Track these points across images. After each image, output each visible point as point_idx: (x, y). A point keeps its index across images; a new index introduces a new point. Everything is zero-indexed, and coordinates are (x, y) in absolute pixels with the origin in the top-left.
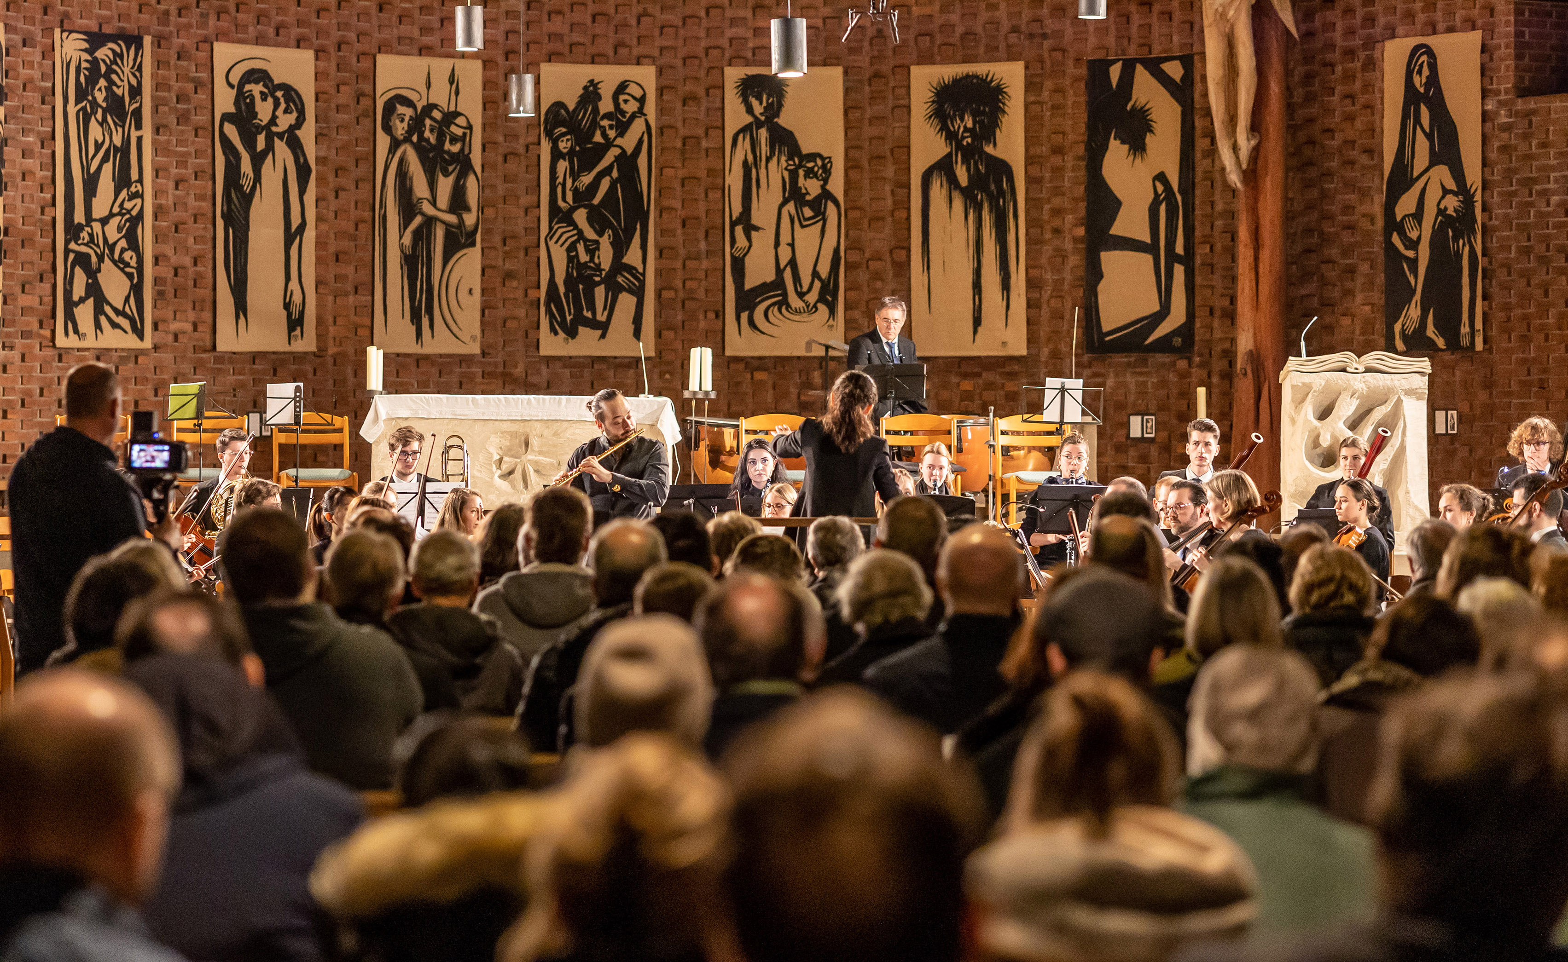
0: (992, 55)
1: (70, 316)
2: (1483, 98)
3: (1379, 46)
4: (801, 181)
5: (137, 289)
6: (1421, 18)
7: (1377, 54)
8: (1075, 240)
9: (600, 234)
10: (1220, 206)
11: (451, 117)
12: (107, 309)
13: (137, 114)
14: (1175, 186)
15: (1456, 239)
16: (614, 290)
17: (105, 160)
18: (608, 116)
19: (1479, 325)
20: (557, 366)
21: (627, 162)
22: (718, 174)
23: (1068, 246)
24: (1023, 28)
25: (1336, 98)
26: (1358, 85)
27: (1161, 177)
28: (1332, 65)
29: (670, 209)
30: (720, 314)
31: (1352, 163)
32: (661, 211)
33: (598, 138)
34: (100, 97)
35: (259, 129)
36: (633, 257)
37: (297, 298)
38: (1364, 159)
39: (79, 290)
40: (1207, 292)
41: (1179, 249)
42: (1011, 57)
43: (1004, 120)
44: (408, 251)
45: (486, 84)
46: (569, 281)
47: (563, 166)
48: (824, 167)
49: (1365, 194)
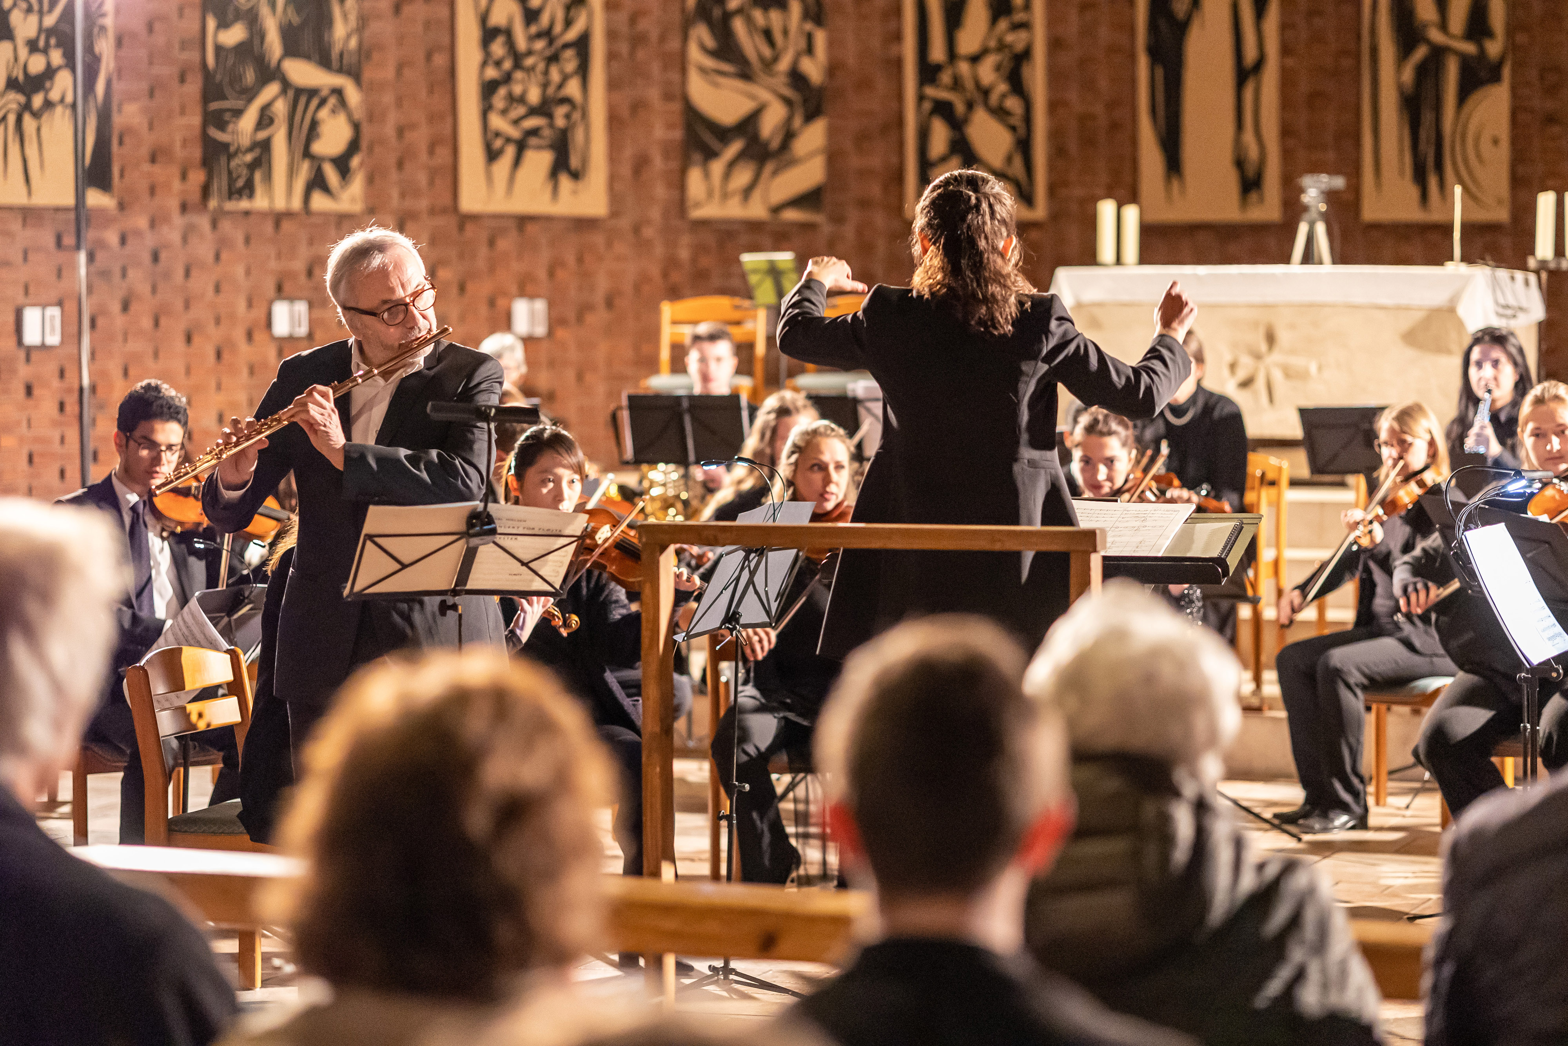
39: (938, 146)
44: (1409, 91)
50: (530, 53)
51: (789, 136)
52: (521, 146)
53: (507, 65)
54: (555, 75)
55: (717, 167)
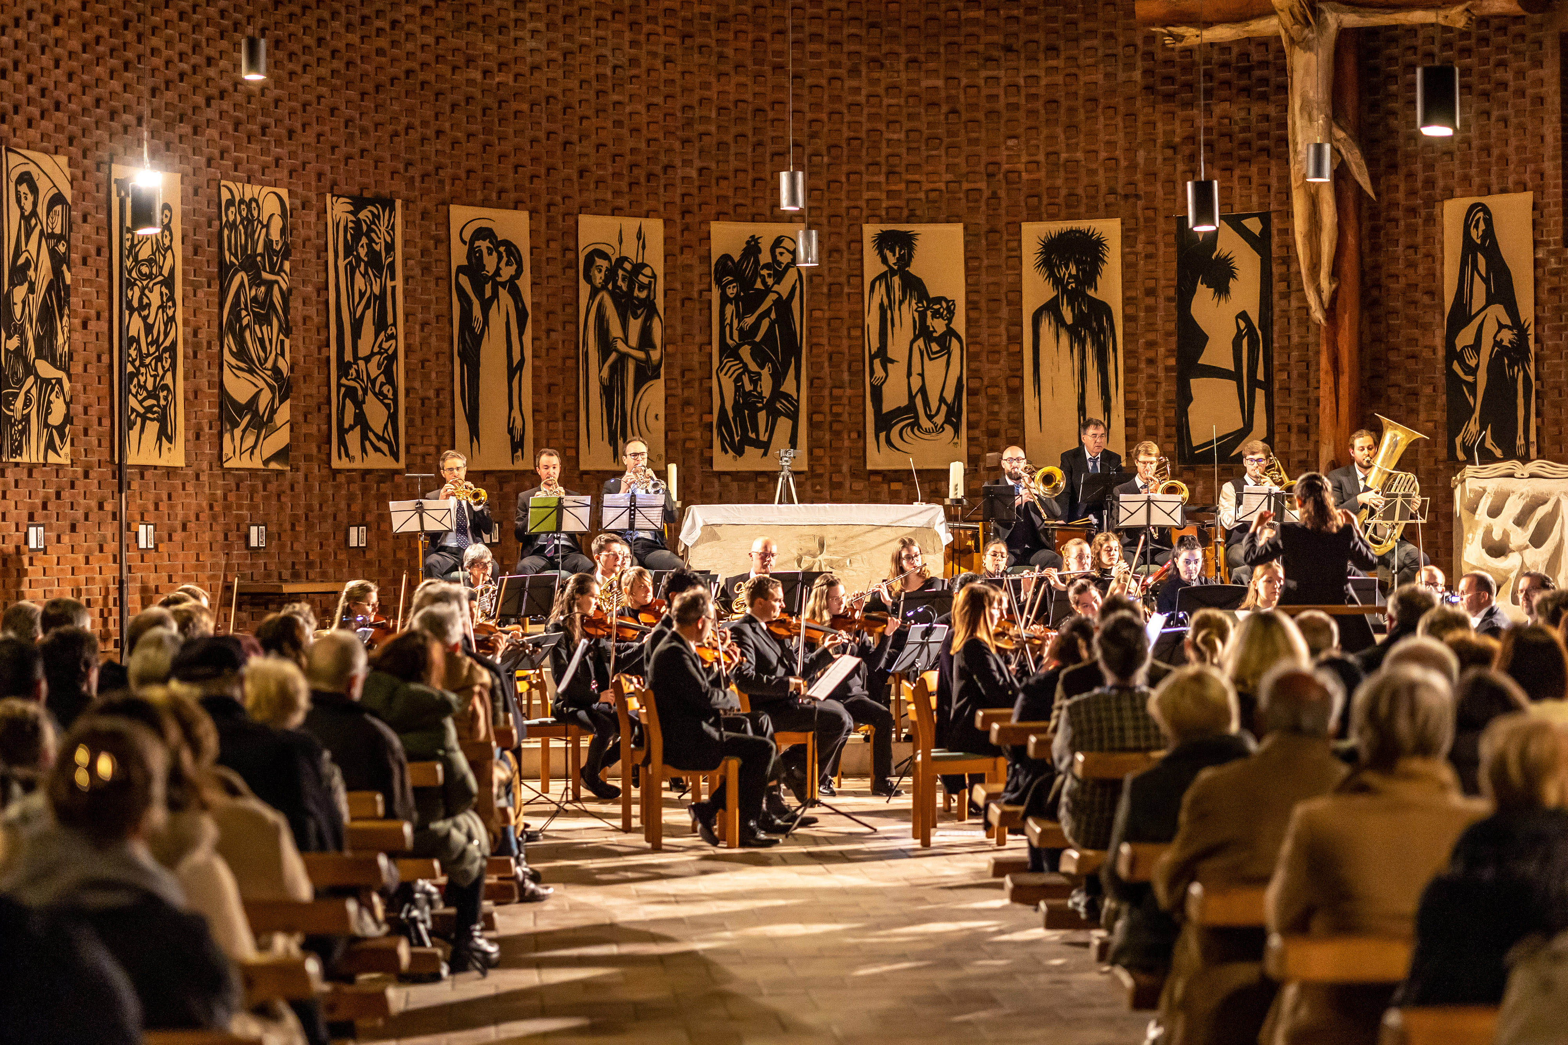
0: (1092, 213)
1: (342, 442)
2: (1535, 247)
3: (1438, 205)
4: (929, 321)
5: (393, 418)
6: (1477, 181)
7: (1437, 210)
8: (1168, 369)
9: (762, 367)
10: (1295, 339)
11: (639, 268)
12: (371, 435)
13: (392, 266)
14: (1256, 323)
15: (1511, 366)
16: (774, 414)
17: (367, 307)
18: (767, 266)
19: (1533, 437)
20: (728, 479)
21: (783, 306)
22: (859, 315)
23: (1161, 374)
24: (1120, 190)
25: (1400, 249)
26: (1420, 238)
27: (1243, 315)
28: (1396, 221)
29: (818, 344)
30: (862, 435)
31: (1415, 303)
32: (811, 346)
33: (759, 285)
34: (363, 252)
35: (487, 279)
36: (789, 386)
37: (518, 424)
38: (1426, 299)
39: (349, 420)
40: (1286, 413)
41: (1260, 376)
42: (1108, 215)
43: (1104, 268)
44: (606, 383)
45: (667, 239)
46: (736, 406)
47: (730, 309)
48: (948, 308)
49: (1426, 328)
50: (148, 355)
51: (273, 411)
52: (144, 419)
53: (137, 363)
54: (161, 372)
55: (238, 432)
